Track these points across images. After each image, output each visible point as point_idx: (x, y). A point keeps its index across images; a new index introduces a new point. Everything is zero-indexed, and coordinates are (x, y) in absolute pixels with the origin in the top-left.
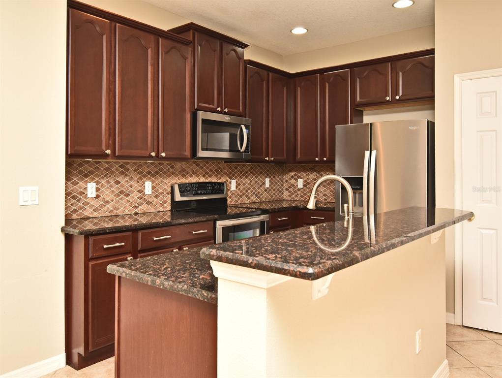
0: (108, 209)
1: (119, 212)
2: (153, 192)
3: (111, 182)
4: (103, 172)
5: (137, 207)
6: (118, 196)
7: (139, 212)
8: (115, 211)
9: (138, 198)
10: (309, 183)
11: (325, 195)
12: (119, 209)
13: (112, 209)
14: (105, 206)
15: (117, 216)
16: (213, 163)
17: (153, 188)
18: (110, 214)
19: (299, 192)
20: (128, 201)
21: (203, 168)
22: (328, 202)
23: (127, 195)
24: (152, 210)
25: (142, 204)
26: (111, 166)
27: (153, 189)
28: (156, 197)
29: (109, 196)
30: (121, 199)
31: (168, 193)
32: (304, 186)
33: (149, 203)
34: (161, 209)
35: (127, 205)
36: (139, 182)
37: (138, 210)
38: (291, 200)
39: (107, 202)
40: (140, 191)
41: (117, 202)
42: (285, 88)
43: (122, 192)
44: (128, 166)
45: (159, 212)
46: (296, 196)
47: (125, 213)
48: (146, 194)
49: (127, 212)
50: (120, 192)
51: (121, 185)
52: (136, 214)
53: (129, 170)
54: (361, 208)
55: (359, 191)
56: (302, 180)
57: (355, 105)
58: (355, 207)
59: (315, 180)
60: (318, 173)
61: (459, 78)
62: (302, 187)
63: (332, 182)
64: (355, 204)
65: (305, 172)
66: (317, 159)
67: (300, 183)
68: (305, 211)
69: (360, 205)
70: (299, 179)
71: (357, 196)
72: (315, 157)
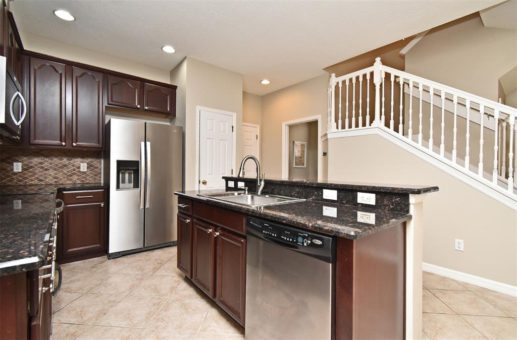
10: (31, 167)
11: (56, 178)
19: (15, 177)
32: (24, 169)
46: (10, 181)
54: (131, 184)
55: (128, 172)
56: (20, 164)
57: (108, 104)
58: (123, 184)
59: (41, 163)
60: (46, 157)
61: (198, 108)
62: (20, 171)
63: (65, 166)
64: (124, 182)
65: (26, 156)
66: (64, 144)
67: (18, 167)
68: (64, 192)
69: (130, 182)
70: (15, 164)
71: (127, 175)
72: (59, 142)
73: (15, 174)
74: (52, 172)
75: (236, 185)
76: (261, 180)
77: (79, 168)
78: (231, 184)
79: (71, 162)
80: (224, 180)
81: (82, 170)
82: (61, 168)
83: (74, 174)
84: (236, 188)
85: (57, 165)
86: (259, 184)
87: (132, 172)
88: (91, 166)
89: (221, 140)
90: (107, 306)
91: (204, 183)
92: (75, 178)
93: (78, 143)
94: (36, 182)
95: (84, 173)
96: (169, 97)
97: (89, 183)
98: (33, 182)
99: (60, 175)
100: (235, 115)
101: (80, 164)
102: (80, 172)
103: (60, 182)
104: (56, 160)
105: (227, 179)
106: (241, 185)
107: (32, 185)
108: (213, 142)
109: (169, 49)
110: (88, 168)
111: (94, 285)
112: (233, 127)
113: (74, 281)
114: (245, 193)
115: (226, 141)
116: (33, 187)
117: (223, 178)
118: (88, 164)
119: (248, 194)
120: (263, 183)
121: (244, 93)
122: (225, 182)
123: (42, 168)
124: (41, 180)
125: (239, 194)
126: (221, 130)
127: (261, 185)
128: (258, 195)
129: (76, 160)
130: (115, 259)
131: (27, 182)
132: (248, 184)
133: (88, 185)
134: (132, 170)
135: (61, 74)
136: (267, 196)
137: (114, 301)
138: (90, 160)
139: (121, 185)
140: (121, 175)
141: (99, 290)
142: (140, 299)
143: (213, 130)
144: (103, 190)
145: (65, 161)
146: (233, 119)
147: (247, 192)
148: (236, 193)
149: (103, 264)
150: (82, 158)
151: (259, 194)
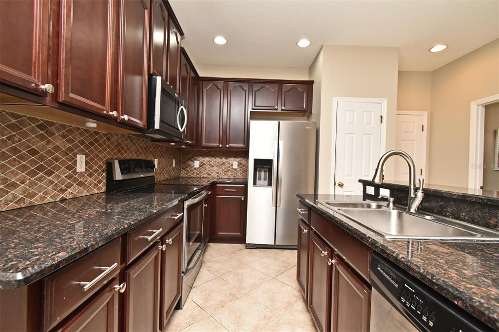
0: (15, 197)
1: (35, 201)
2: (86, 169)
3: (21, 151)
4: (5, 132)
5: (64, 191)
6: (35, 174)
7: (68, 198)
8: (27, 200)
9: (66, 177)
10: (204, 164)
11: (218, 173)
12: (35, 194)
13: (21, 196)
14: (8, 192)
15: (31, 207)
16: (143, 140)
17: (87, 163)
18: (17, 206)
19: (195, 171)
20: (51, 182)
21: (135, 144)
22: (220, 178)
23: (50, 173)
24: (85, 193)
25: (72, 185)
26: (22, 123)
27: (86, 165)
28: (90, 175)
29: (17, 174)
30: (40, 179)
31: (103, 171)
32: (200, 166)
33: (80, 184)
34: (95, 191)
35: (50, 188)
36: (67, 154)
37: (67, 195)
38: (187, 177)
39: (12, 186)
40: (69, 168)
41: (32, 184)
42: (196, 86)
43: (41, 168)
44: (52, 129)
45: (93, 195)
46: (193, 174)
47: (46, 201)
48: (77, 171)
49: (49, 199)
50: (38, 168)
51: (40, 157)
52: (63, 200)
53: (53, 134)
54: (265, 182)
55: (264, 170)
56: (198, 162)
57: (252, 109)
58: (259, 182)
59: (209, 161)
60: (213, 156)
61: (335, 100)
62: (198, 167)
63: (224, 163)
64: (260, 179)
65: (201, 156)
66: (221, 145)
67: (197, 164)
68: (218, 185)
69: (265, 179)
70: (195, 161)
71: (263, 173)
72: (218, 144)
73: (195, 169)
74: (215, 168)
75: (377, 192)
76: (416, 190)
77: (232, 165)
78: (371, 190)
79: (228, 160)
80: (361, 183)
81: (234, 167)
82: (221, 165)
83: (229, 170)
84: (375, 197)
85: (219, 163)
86: (413, 196)
87: (267, 170)
88: (240, 164)
89: (363, 134)
90: (227, 298)
91: (341, 185)
92: (229, 173)
93: (230, 145)
94: (206, 176)
95: (236, 169)
96: (305, 94)
97: (239, 179)
98: (204, 176)
99: (220, 171)
100: (385, 102)
101: (233, 163)
102: (233, 168)
103: (220, 177)
104: (218, 160)
105: (365, 183)
106: (385, 193)
107: (204, 178)
108: (353, 137)
109: (304, 43)
110: (238, 165)
111: (227, 271)
112: (381, 117)
113: (216, 262)
114: (388, 205)
115: (372, 136)
116: (204, 179)
117: (360, 181)
118: (238, 162)
119: (393, 209)
120: (420, 194)
121: (401, 73)
122: (362, 186)
123: (210, 165)
124: (209, 174)
125: (379, 207)
126: (364, 123)
127: (416, 196)
128: (411, 213)
129: (231, 159)
130: (251, 250)
131: (201, 175)
132: (395, 193)
133: (238, 180)
134: (267, 168)
135: (220, 90)
136: (428, 217)
137: (234, 296)
138: (240, 159)
139: (258, 182)
140: (257, 173)
141: (228, 278)
142: (255, 303)
143: (353, 123)
144: (243, 186)
145: (224, 160)
146: (383, 106)
147: (391, 205)
148: (374, 205)
149: (240, 252)
150: (235, 157)
151: (412, 210)
